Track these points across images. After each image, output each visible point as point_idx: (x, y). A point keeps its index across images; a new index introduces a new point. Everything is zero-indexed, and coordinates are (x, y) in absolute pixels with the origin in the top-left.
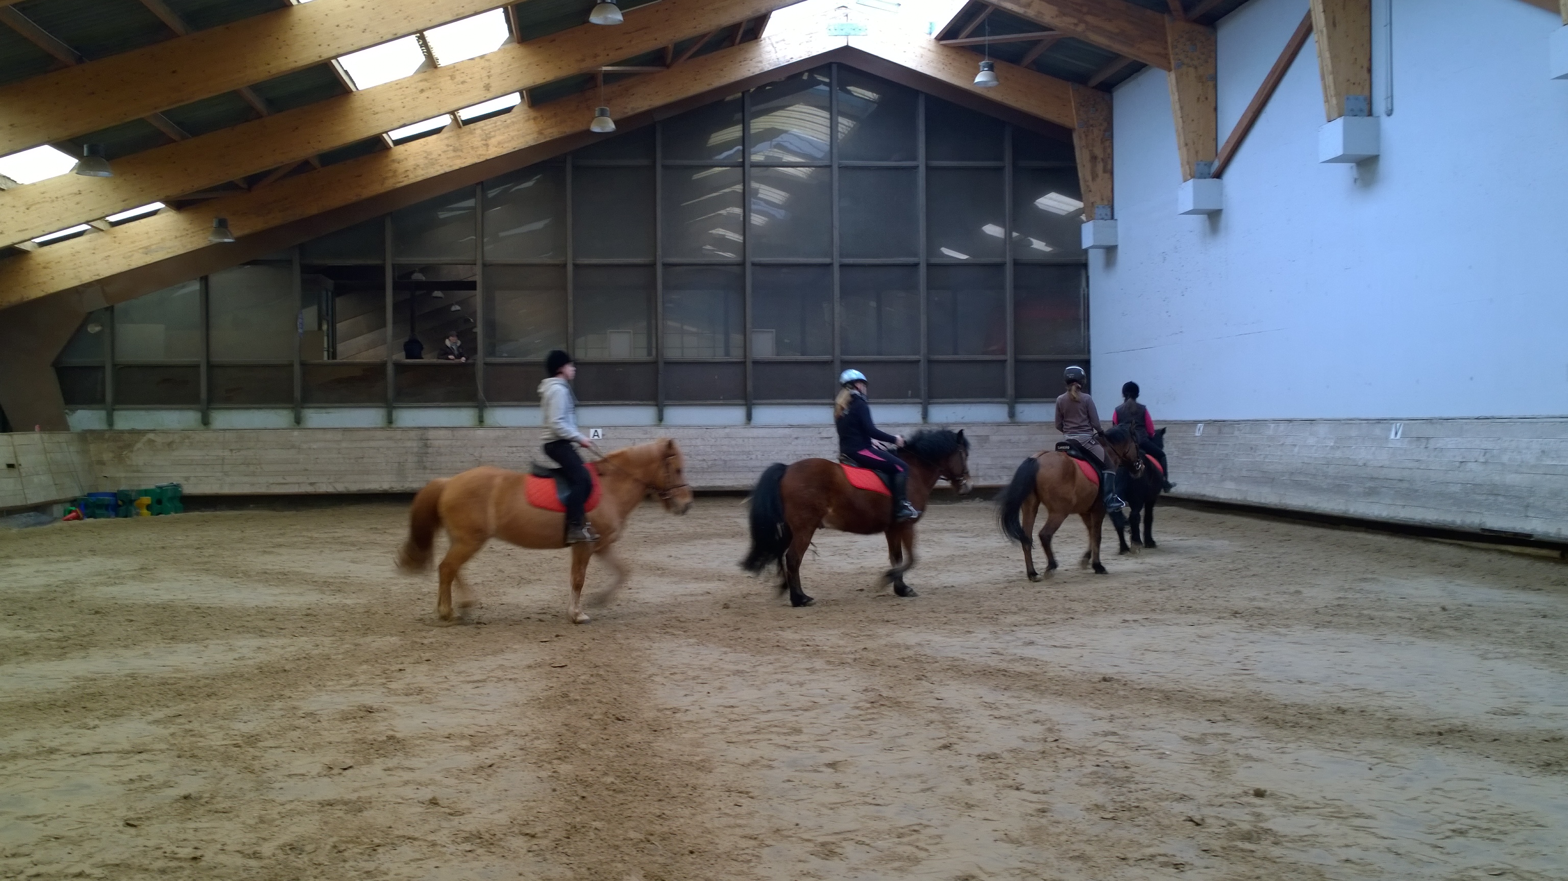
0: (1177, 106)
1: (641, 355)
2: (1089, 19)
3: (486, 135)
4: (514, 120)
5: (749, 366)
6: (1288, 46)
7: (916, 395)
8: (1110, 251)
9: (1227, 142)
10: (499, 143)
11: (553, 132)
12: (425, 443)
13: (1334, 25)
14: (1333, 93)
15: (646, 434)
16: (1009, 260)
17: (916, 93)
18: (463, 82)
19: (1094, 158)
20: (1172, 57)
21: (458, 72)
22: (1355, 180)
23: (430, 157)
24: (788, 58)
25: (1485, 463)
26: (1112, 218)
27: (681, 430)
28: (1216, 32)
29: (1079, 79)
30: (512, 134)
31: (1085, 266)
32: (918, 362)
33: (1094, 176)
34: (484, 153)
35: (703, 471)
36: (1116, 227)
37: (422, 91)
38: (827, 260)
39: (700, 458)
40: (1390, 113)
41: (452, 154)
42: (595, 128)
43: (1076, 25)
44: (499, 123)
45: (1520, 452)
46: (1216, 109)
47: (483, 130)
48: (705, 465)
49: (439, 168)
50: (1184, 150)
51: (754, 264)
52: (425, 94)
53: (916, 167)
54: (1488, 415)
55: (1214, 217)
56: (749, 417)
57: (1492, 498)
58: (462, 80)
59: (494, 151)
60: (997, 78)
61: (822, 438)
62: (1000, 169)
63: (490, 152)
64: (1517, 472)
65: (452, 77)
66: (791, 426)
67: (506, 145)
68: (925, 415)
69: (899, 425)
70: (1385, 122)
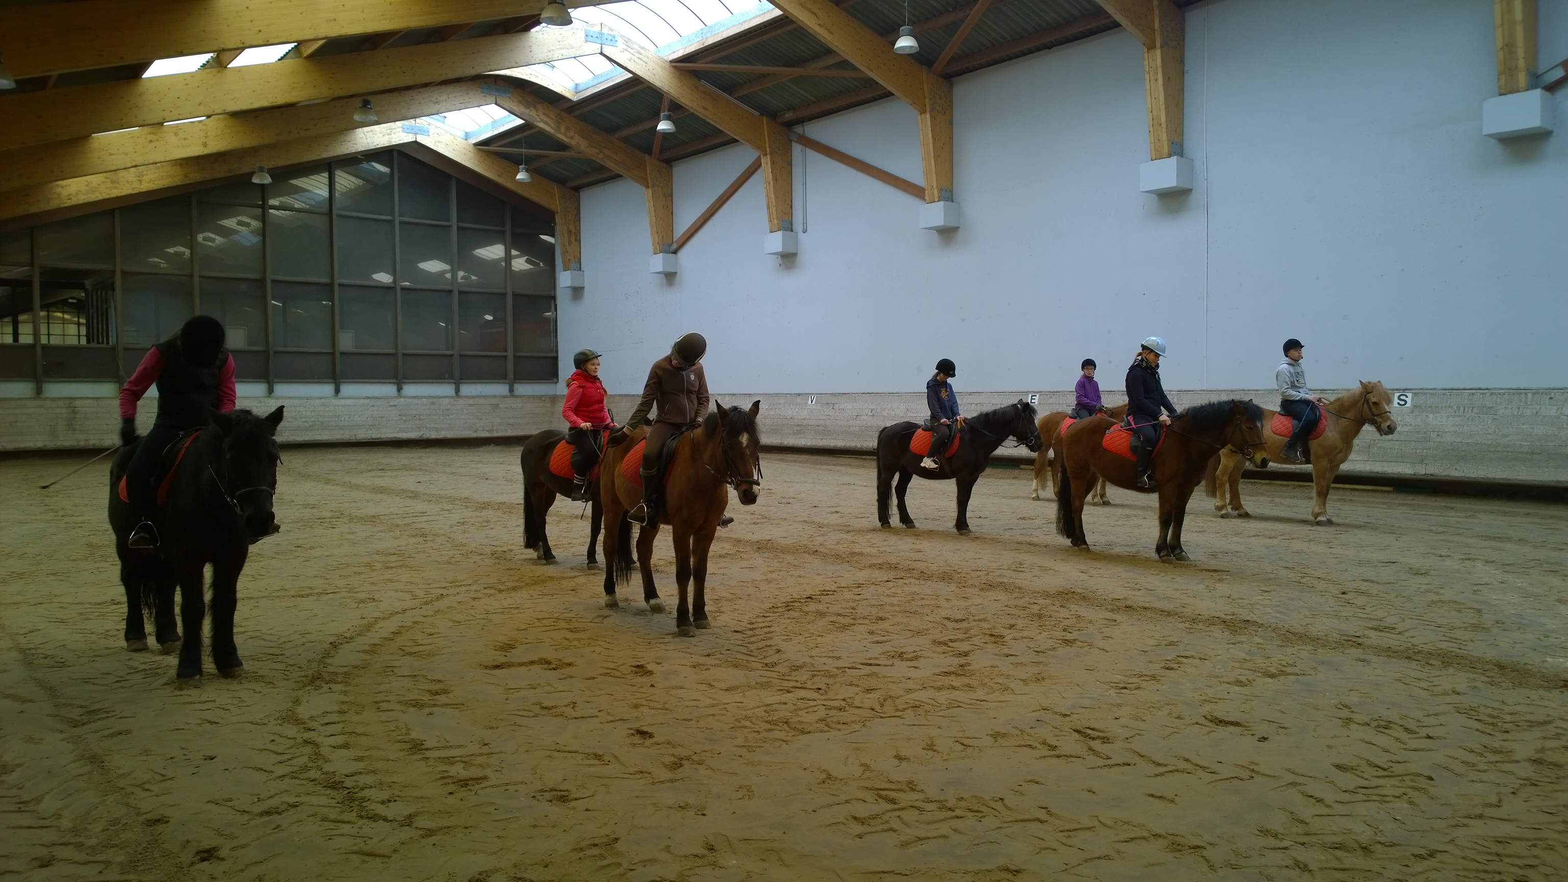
0: (652, 209)
2: (606, 151)
3: (140, 173)
5: (338, 355)
7: (451, 377)
8: (577, 292)
9: (684, 234)
10: (151, 181)
12: (74, 411)
13: (776, 180)
14: (773, 217)
15: (261, 403)
16: (509, 291)
17: (451, 177)
18: (185, 139)
19: (569, 232)
20: (649, 179)
22: (782, 265)
23: (90, 185)
26: (580, 268)
27: (291, 401)
28: (673, 168)
29: (561, 181)
30: (161, 174)
31: (554, 297)
32: (453, 355)
33: (570, 243)
34: (138, 186)
35: (307, 429)
36: (583, 276)
39: (303, 420)
40: (805, 231)
41: (109, 185)
43: (598, 153)
46: (672, 213)
48: (307, 425)
49: (98, 195)
50: (656, 236)
51: (340, 285)
53: (450, 226)
54: (870, 392)
55: (670, 277)
56: (337, 391)
59: (145, 187)
60: (532, 176)
61: (391, 406)
62: (504, 232)
63: (142, 186)
65: (176, 134)
66: (368, 398)
67: (156, 183)
68: (457, 391)
69: (441, 397)
70: (803, 236)
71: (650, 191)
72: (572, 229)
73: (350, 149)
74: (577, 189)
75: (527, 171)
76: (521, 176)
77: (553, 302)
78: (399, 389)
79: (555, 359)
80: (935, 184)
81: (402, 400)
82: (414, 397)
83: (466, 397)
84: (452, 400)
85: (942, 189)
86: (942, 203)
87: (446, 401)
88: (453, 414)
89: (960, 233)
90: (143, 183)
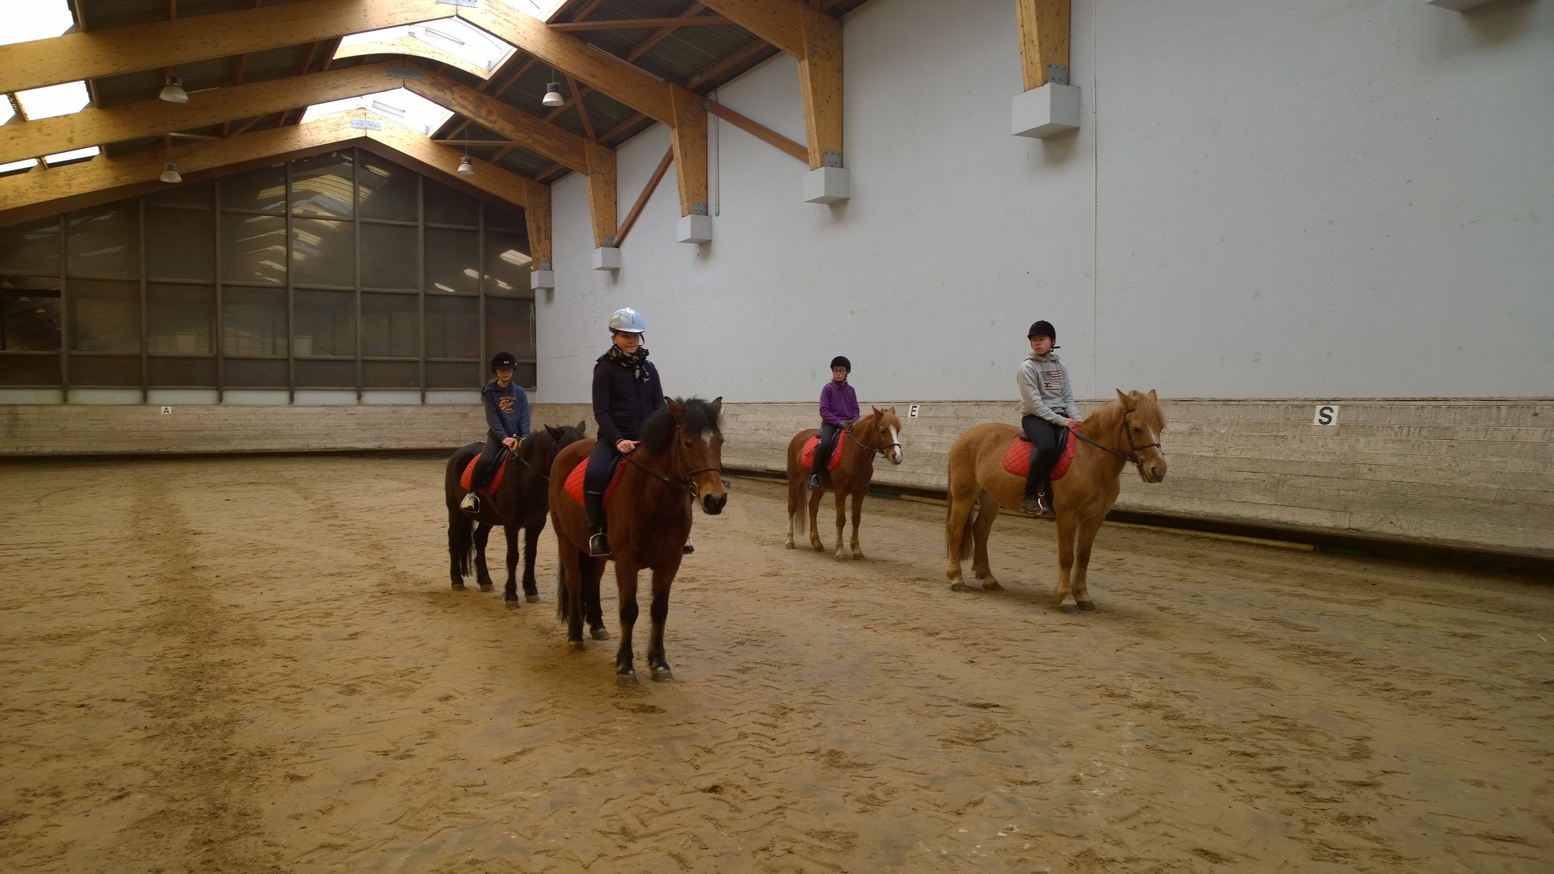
0: (592, 199)
2: (536, 136)
3: (69, 176)
4: (94, 167)
5: (292, 362)
6: (659, 167)
7: (417, 385)
8: (550, 291)
9: (623, 225)
10: (80, 184)
12: (15, 417)
13: (686, 156)
14: (685, 199)
15: (209, 410)
16: (482, 294)
17: (416, 175)
18: (49, 135)
19: (539, 229)
20: (588, 166)
21: (44, 127)
22: (698, 255)
23: (19, 191)
24: (321, 140)
25: (768, 430)
26: (551, 269)
27: (237, 408)
28: (616, 153)
29: (529, 175)
30: (92, 177)
31: (533, 300)
32: (417, 362)
33: (539, 241)
34: (67, 191)
35: (256, 438)
36: (553, 275)
37: (12, 138)
38: (352, 288)
39: (253, 428)
40: (717, 215)
41: (39, 190)
42: (165, 179)
43: (526, 139)
44: (80, 168)
46: (616, 203)
47: (66, 173)
48: (256, 433)
49: (27, 200)
50: (597, 228)
51: (295, 289)
52: (15, 141)
53: (417, 227)
54: (770, 401)
55: (615, 272)
56: (292, 399)
57: (771, 451)
58: (48, 132)
59: (75, 190)
60: (473, 169)
61: (348, 414)
62: (477, 232)
63: (72, 190)
65: (40, 130)
66: (325, 406)
67: (86, 186)
68: (423, 399)
69: (404, 406)
70: (716, 220)
71: (589, 178)
72: (542, 225)
73: (293, 147)
74: (548, 183)
75: (469, 162)
76: (462, 168)
77: (532, 305)
78: (359, 398)
79: (535, 365)
80: (816, 147)
83: (432, 405)
84: (416, 408)
85: (825, 153)
86: (823, 168)
87: (410, 410)
88: (416, 423)
89: (850, 205)
90: (73, 187)
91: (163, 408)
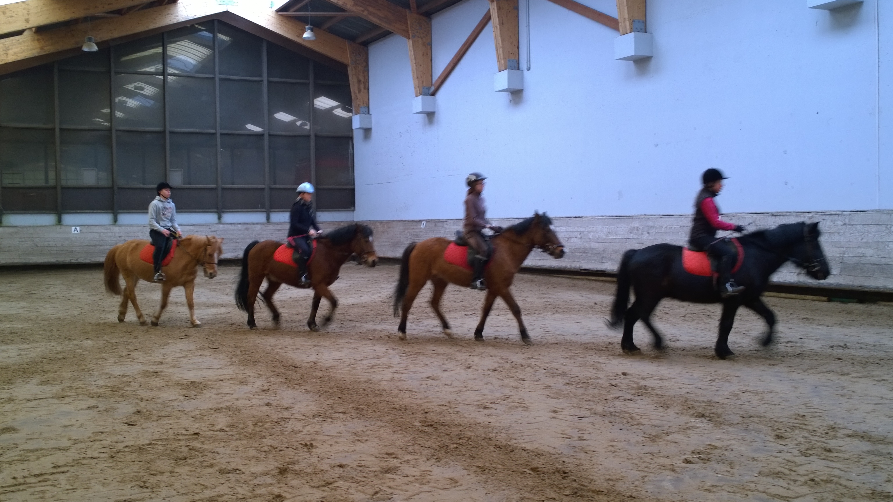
0: (413, 57)
1: (104, 184)
2: (371, 9)
3: (6, 48)
4: (24, 39)
6: (474, 31)
7: (263, 207)
8: (367, 132)
9: (439, 77)
10: (15, 53)
11: (50, 49)
13: (503, 24)
14: (502, 57)
15: (107, 229)
16: (312, 134)
17: (261, 40)
19: (359, 81)
20: (410, 32)
22: (510, 101)
24: (193, 15)
26: (369, 113)
27: (128, 228)
28: (431, 20)
30: (23, 48)
31: (351, 138)
32: (263, 189)
33: (360, 91)
36: (371, 118)
38: (212, 131)
40: (529, 69)
42: (85, 49)
44: (14, 41)
45: (598, 233)
46: (431, 60)
47: (4, 45)
50: (417, 80)
51: (171, 132)
53: (262, 81)
55: (431, 115)
59: (11, 58)
61: (212, 231)
62: (307, 84)
63: (8, 58)
64: (596, 242)
66: (193, 225)
67: (19, 55)
68: (268, 218)
69: (254, 224)
70: (526, 73)
71: (411, 42)
72: (361, 78)
73: (172, 20)
74: (366, 44)
75: (312, 30)
76: (306, 35)
77: (351, 142)
78: (220, 218)
79: (353, 190)
80: (626, 16)
81: (221, 226)
82: (231, 224)
83: (275, 223)
84: (263, 226)
85: (633, 21)
86: (632, 34)
87: (258, 227)
89: (653, 62)
90: (9, 55)
91: (73, 228)
